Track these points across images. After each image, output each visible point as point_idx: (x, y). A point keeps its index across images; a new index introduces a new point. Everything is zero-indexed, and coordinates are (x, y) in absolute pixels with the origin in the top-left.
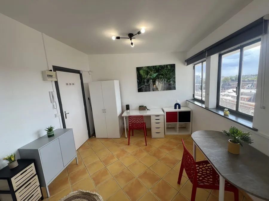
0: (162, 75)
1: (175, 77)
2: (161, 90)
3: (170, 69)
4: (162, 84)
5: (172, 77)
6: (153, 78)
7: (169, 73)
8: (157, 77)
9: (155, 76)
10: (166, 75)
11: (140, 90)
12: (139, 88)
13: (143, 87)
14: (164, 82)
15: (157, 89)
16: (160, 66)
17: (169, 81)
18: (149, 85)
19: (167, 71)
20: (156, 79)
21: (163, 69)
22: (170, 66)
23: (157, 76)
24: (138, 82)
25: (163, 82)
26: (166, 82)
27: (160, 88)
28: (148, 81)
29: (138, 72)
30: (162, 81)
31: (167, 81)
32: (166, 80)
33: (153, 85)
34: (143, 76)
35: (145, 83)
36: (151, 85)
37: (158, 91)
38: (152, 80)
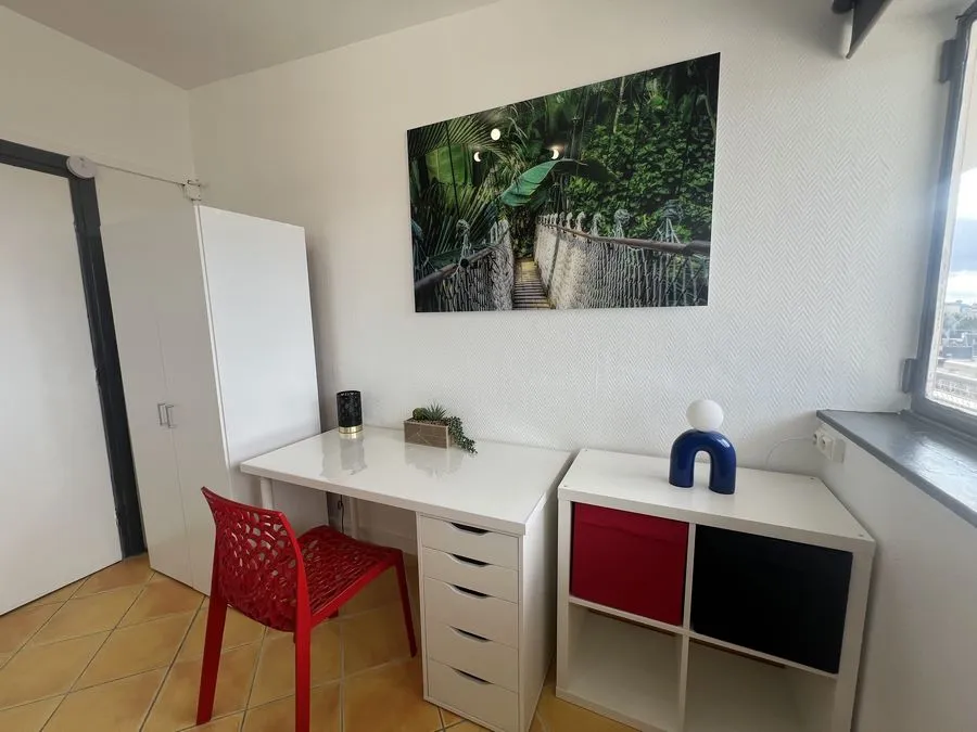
0: (591, 171)
1: (709, 187)
2: (574, 307)
3: (660, 114)
4: (586, 250)
5: (678, 182)
6: (514, 203)
7: (650, 147)
8: (551, 197)
9: (528, 190)
10: (626, 167)
11: (428, 299)
12: (425, 280)
13: (446, 277)
14: (602, 232)
15: (545, 292)
16: (576, 96)
17: (645, 221)
18: (487, 264)
19: (638, 135)
20: (541, 210)
21: (599, 121)
22: (663, 82)
23: (547, 183)
24: (415, 236)
25: (595, 233)
26: (618, 233)
27: (565, 285)
28: (481, 230)
29: (415, 163)
30: (587, 223)
31: (629, 225)
32: (621, 214)
33: (517, 261)
34: (450, 194)
35: (460, 246)
36: (499, 262)
37: (553, 307)
38: (509, 218)
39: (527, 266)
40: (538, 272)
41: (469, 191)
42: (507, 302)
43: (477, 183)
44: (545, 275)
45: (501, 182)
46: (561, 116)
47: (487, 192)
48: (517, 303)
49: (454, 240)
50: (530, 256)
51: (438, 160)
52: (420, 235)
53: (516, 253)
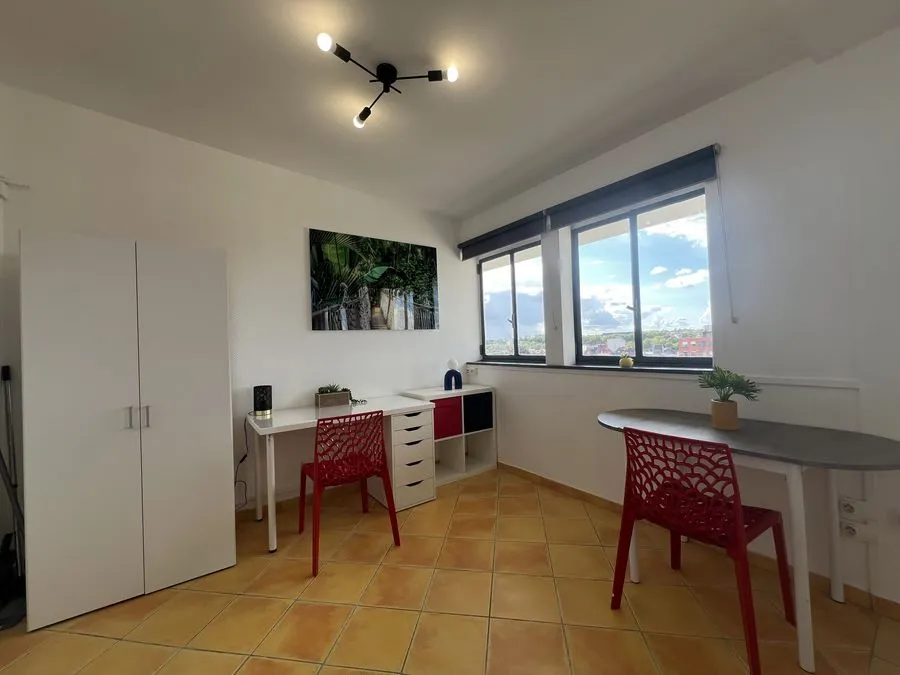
0: (401, 274)
3: (422, 261)
6: (371, 280)
7: (419, 271)
8: (386, 281)
9: (377, 276)
10: (413, 276)
12: (318, 313)
13: (334, 311)
14: (406, 299)
15: (385, 322)
16: (394, 244)
17: (420, 297)
18: (357, 306)
19: (416, 266)
20: (382, 286)
21: (404, 257)
22: (422, 251)
23: (384, 275)
24: (313, 286)
25: (403, 299)
26: (411, 300)
27: (393, 319)
28: (354, 289)
29: (314, 248)
30: (400, 295)
31: (415, 298)
32: (412, 293)
33: (372, 307)
34: (337, 269)
35: (342, 295)
36: (363, 306)
37: (389, 329)
38: (368, 286)
39: (377, 310)
40: (382, 313)
41: (347, 269)
42: (368, 326)
43: (352, 266)
44: (385, 313)
45: (364, 270)
46: (388, 249)
47: (356, 273)
48: (372, 327)
49: (339, 293)
50: (378, 305)
51: (329, 250)
52: (317, 286)
53: (372, 303)
